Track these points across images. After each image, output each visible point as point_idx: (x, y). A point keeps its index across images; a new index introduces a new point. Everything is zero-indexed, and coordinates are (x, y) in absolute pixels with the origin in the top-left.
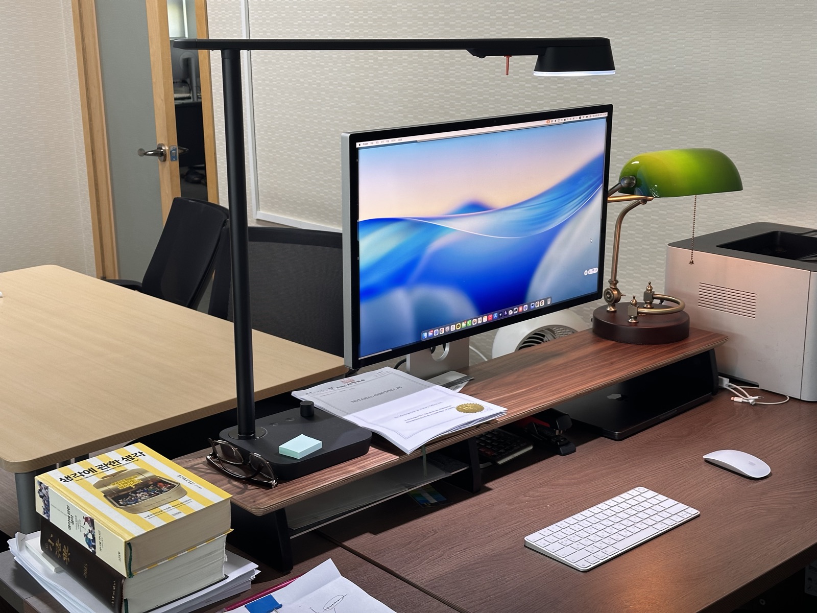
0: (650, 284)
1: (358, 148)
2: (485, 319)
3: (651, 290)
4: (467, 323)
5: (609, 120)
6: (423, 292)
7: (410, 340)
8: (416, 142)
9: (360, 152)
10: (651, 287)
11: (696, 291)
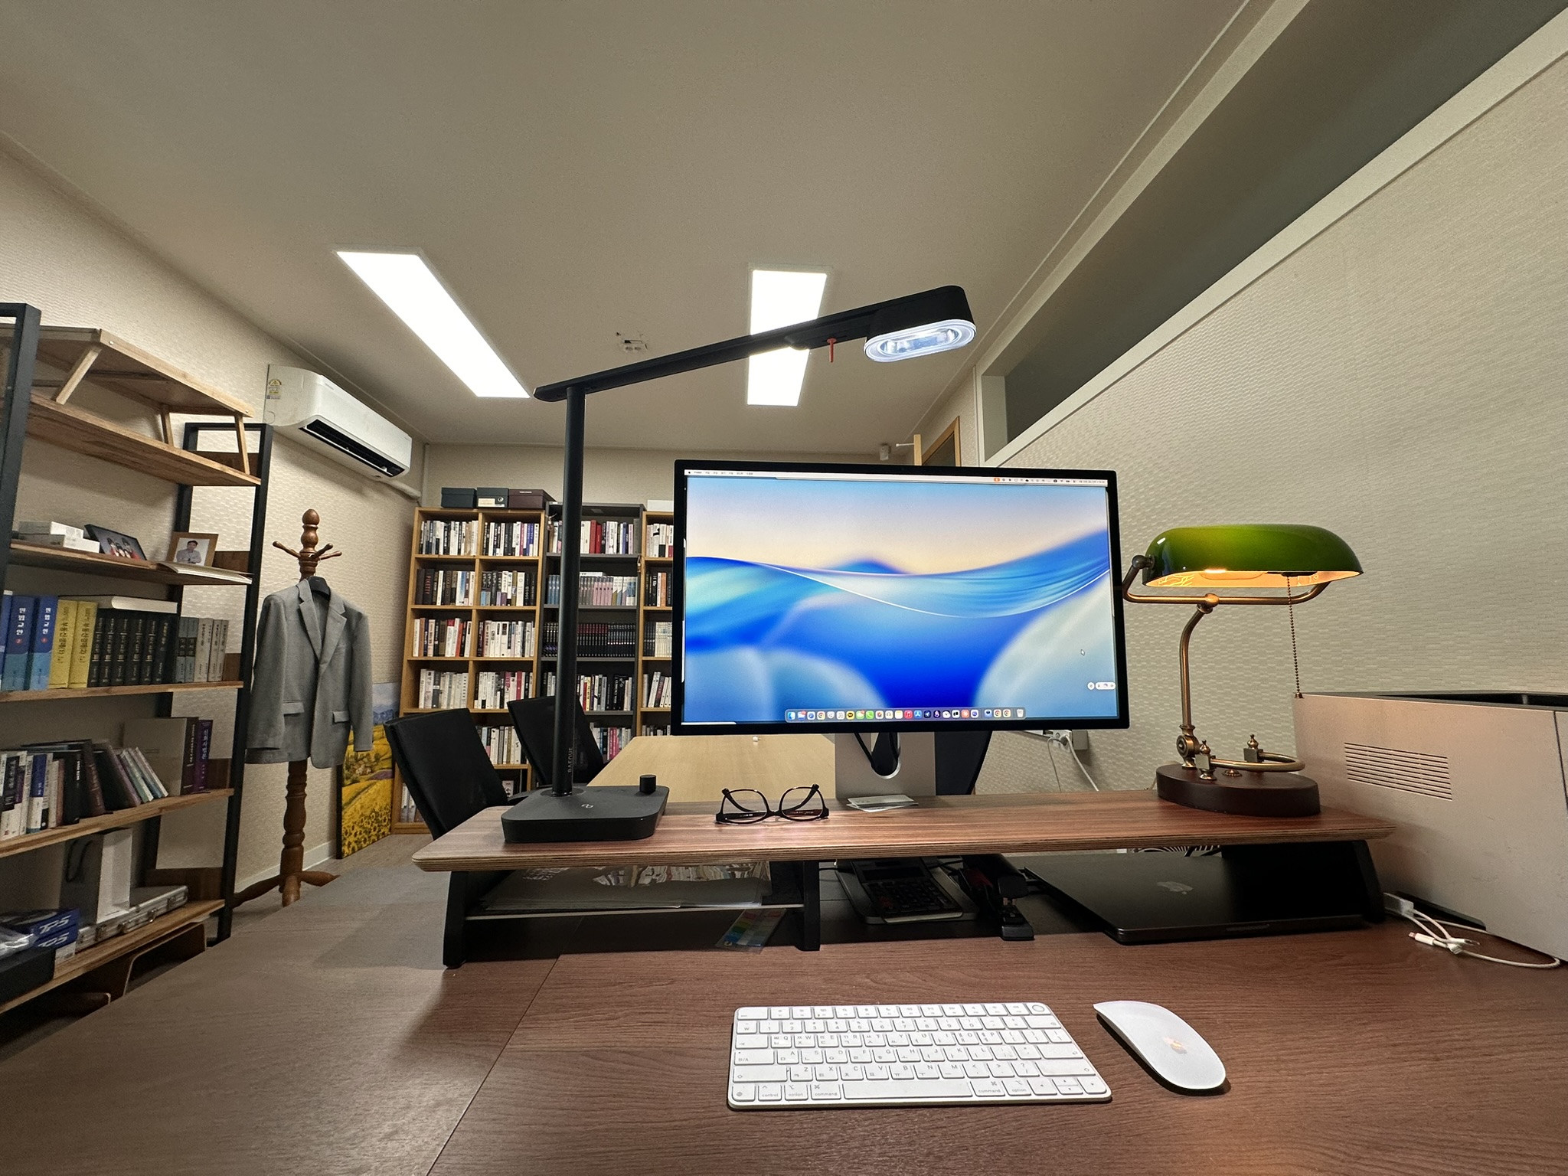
0: (1253, 736)
1: (687, 476)
2: (899, 715)
3: (1256, 746)
4: (865, 714)
5: (1112, 492)
6: (788, 659)
7: (766, 717)
8: (775, 478)
9: (689, 480)
10: (1255, 741)
11: (1341, 757)
